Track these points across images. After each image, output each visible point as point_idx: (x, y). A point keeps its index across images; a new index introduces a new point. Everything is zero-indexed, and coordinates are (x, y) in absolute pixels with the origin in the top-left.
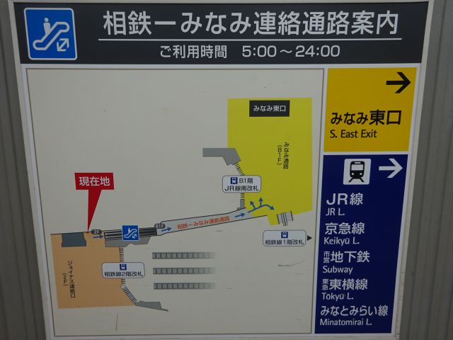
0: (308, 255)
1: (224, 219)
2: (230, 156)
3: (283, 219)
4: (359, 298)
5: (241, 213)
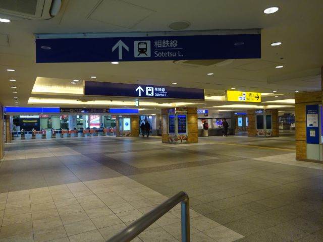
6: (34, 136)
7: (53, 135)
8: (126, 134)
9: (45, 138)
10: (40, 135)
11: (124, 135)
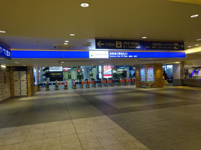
6: (57, 87)
7: (74, 86)
8: (150, 85)
9: (67, 89)
10: (63, 86)
11: (148, 85)
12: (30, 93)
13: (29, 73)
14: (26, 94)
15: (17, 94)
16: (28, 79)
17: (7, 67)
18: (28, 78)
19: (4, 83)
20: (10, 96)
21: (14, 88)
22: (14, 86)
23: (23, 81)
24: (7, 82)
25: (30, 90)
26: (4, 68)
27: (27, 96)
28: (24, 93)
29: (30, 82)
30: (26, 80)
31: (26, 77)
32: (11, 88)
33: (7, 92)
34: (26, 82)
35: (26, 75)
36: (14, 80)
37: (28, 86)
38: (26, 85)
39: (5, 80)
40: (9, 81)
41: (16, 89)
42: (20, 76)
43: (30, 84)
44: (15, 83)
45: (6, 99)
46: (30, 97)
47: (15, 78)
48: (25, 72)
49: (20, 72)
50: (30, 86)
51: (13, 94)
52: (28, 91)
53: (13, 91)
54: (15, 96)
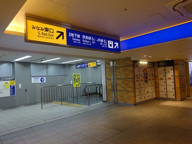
0: (9, 91)
1: (4, 89)
2: (4, 86)
3: (8, 89)
4: (13, 93)
5: (5, 89)
12: (179, 96)
13: (177, 69)
14: (174, 97)
15: (162, 95)
16: (175, 77)
17: (149, 63)
18: (175, 75)
19: (143, 82)
20: (154, 96)
21: (159, 87)
22: (160, 85)
23: (169, 79)
24: (150, 80)
25: (179, 91)
26: (145, 65)
27: (175, 100)
28: (171, 95)
29: (178, 81)
30: (173, 78)
31: (172, 74)
32: (156, 87)
33: (149, 92)
34: (173, 80)
35: (172, 71)
36: (160, 77)
37: (176, 87)
38: (173, 84)
39: (146, 77)
40: (153, 79)
41: (162, 89)
42: (165, 73)
43: (179, 84)
44: (160, 81)
45: (148, 100)
46: (179, 101)
47: (160, 76)
48: (172, 67)
49: (166, 67)
50: (179, 87)
51: (158, 95)
52: (177, 92)
53: (158, 91)
54: (160, 97)
